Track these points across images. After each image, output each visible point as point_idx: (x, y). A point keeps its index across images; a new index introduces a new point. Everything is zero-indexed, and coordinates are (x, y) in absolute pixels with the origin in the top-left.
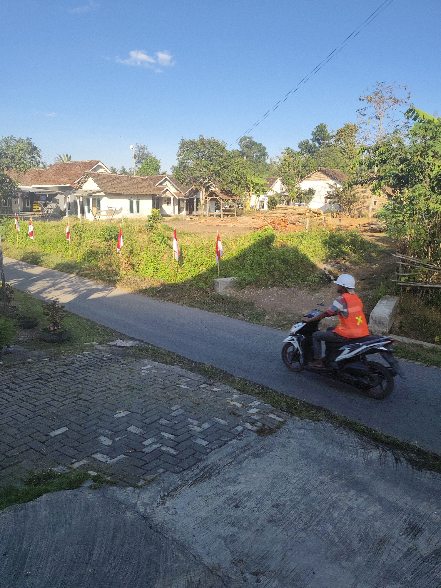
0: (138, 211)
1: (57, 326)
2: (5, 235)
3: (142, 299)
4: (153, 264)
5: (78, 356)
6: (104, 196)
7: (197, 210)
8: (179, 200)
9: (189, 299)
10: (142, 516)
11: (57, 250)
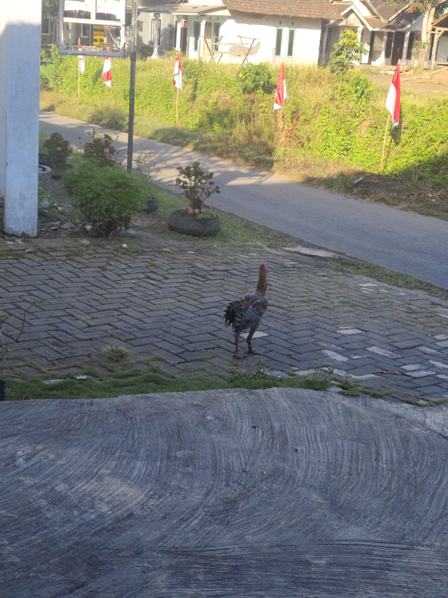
0: (290, 53)
1: (199, 208)
2: (55, 79)
3: (321, 193)
4: (340, 140)
5: (241, 256)
6: (229, 17)
7: (409, 57)
8: (373, 33)
9: (419, 200)
10: (440, 434)
11: (149, 109)
